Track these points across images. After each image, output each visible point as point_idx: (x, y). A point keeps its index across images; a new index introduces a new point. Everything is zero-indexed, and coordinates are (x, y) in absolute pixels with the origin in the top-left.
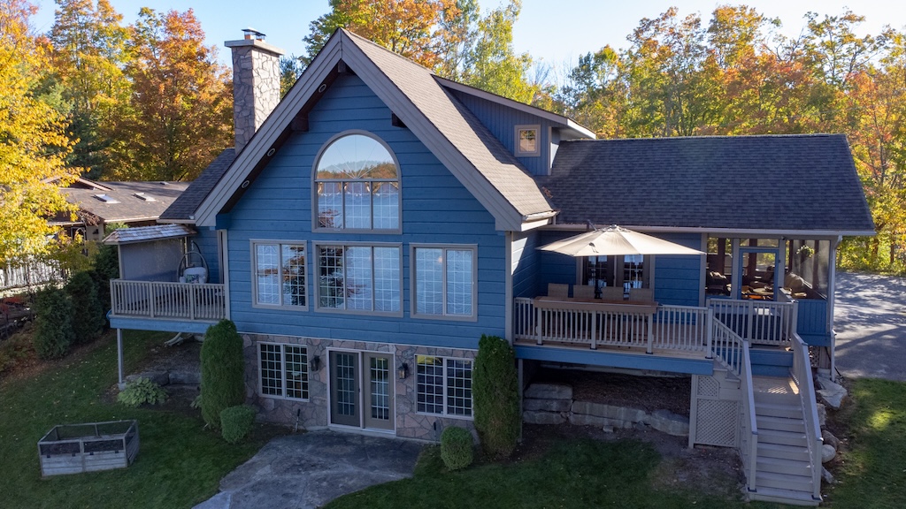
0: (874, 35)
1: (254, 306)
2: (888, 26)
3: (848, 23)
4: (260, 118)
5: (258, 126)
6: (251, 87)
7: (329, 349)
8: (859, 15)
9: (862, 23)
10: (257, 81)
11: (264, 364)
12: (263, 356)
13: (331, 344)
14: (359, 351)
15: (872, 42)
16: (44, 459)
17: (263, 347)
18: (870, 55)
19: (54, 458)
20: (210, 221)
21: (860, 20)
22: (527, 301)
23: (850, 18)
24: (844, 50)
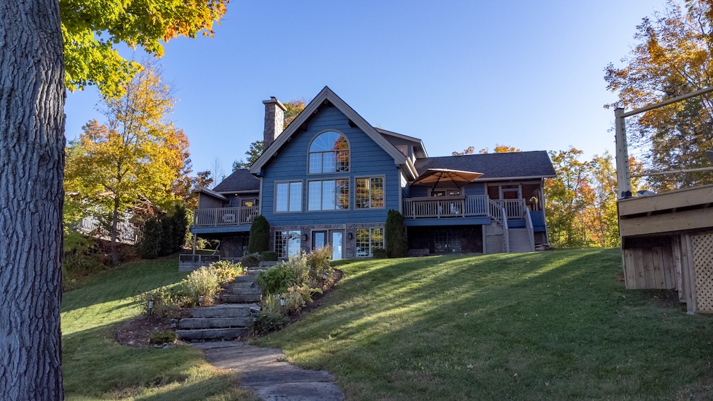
0: (589, 161)
1: (274, 213)
2: (596, 156)
3: (572, 154)
4: (276, 135)
5: (275, 138)
6: (274, 120)
7: (312, 230)
8: (579, 150)
9: (582, 155)
10: (276, 118)
11: (277, 242)
12: (277, 238)
13: (314, 228)
14: (327, 229)
15: (588, 165)
16: (181, 263)
17: (277, 233)
18: (588, 173)
19: (185, 263)
20: (258, 171)
21: (580, 152)
22: (408, 200)
23: (574, 151)
24: (573, 169)
